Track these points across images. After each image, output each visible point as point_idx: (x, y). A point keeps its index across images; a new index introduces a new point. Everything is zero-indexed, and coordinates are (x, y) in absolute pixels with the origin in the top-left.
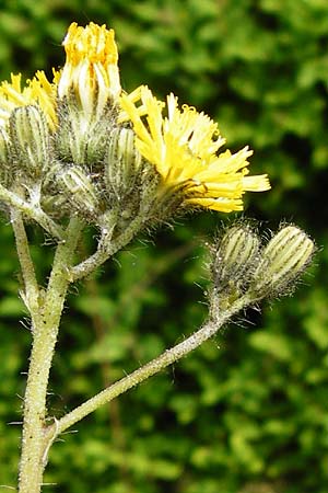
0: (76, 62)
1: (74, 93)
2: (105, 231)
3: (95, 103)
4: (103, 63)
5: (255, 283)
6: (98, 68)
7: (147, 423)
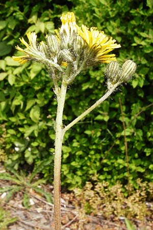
0: (65, 23)
1: (64, 31)
2: (75, 66)
3: (70, 33)
4: (72, 22)
5: (120, 77)
6: (70, 23)
7: (136, 155)
